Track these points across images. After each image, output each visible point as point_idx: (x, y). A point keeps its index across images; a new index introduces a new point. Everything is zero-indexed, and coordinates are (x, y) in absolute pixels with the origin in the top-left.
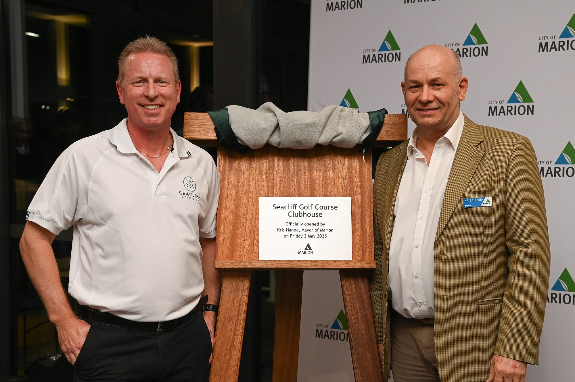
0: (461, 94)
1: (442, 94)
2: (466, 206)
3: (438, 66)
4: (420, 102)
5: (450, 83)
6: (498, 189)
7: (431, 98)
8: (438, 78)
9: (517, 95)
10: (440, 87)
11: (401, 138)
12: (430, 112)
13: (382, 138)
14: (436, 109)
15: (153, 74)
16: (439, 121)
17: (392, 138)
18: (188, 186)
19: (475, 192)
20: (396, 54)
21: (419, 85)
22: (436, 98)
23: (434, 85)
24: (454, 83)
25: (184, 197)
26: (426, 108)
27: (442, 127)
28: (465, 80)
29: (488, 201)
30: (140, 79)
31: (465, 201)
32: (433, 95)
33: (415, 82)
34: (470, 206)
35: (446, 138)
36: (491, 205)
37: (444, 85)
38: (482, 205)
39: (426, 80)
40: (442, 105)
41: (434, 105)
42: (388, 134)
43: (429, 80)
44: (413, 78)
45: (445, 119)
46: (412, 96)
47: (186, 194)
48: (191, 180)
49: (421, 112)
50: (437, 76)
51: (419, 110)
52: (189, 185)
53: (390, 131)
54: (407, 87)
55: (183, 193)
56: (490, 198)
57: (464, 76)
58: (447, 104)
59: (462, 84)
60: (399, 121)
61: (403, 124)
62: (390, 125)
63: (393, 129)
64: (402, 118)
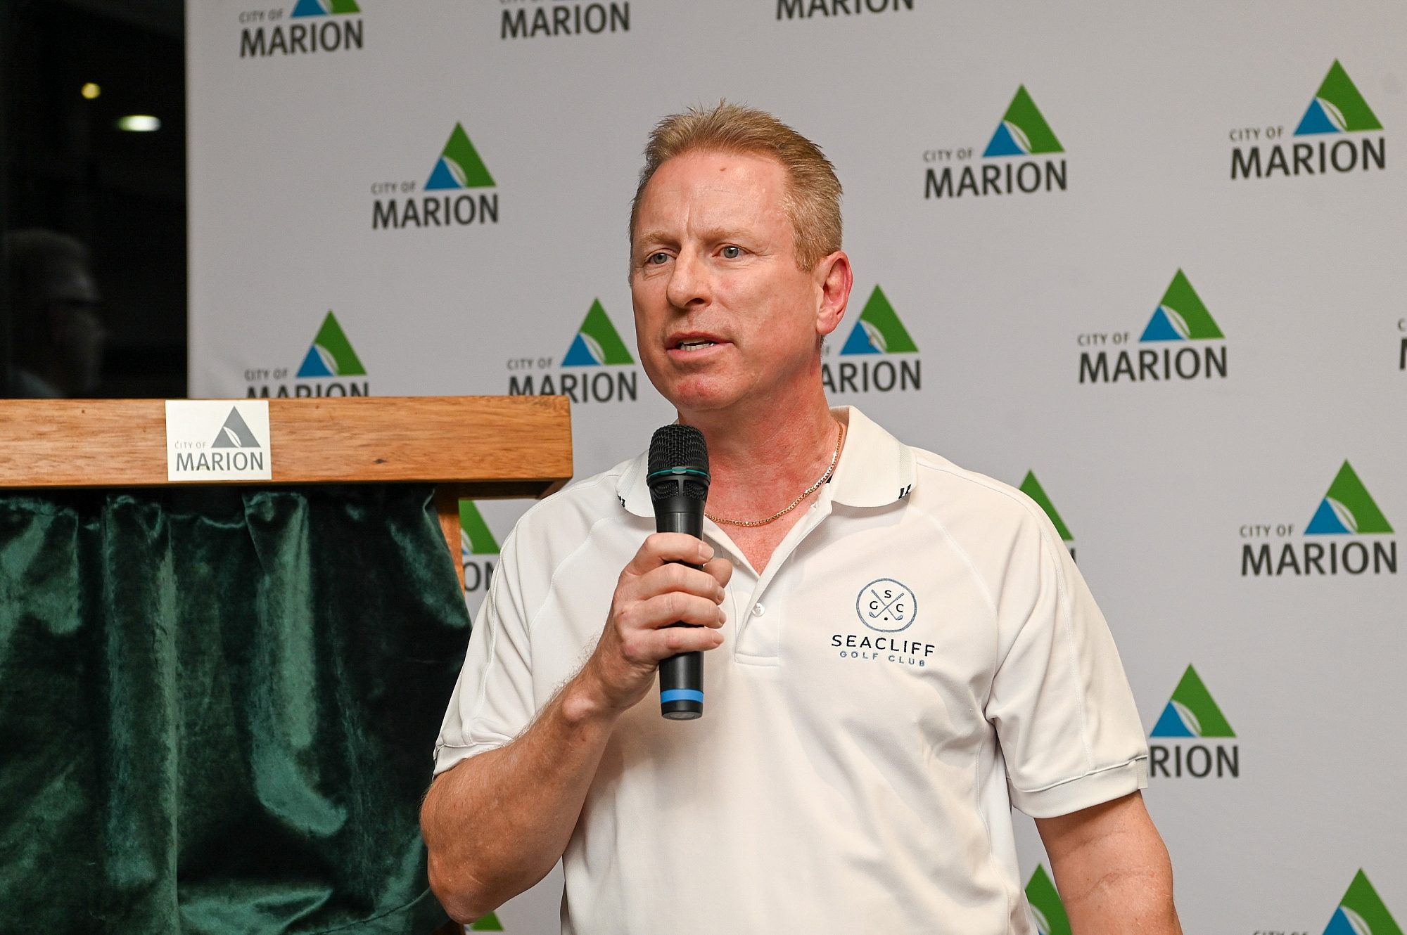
9: (869, 329)
11: (553, 470)
13: (495, 471)
15: (695, 225)
17: (524, 471)
18: (875, 612)
20: (483, 199)
25: (849, 654)
30: (658, 243)
42: (512, 459)
47: (858, 641)
48: (896, 590)
52: (881, 607)
53: (517, 448)
55: (848, 641)
60: (545, 416)
61: (559, 425)
62: (517, 431)
63: (527, 445)
64: (555, 408)
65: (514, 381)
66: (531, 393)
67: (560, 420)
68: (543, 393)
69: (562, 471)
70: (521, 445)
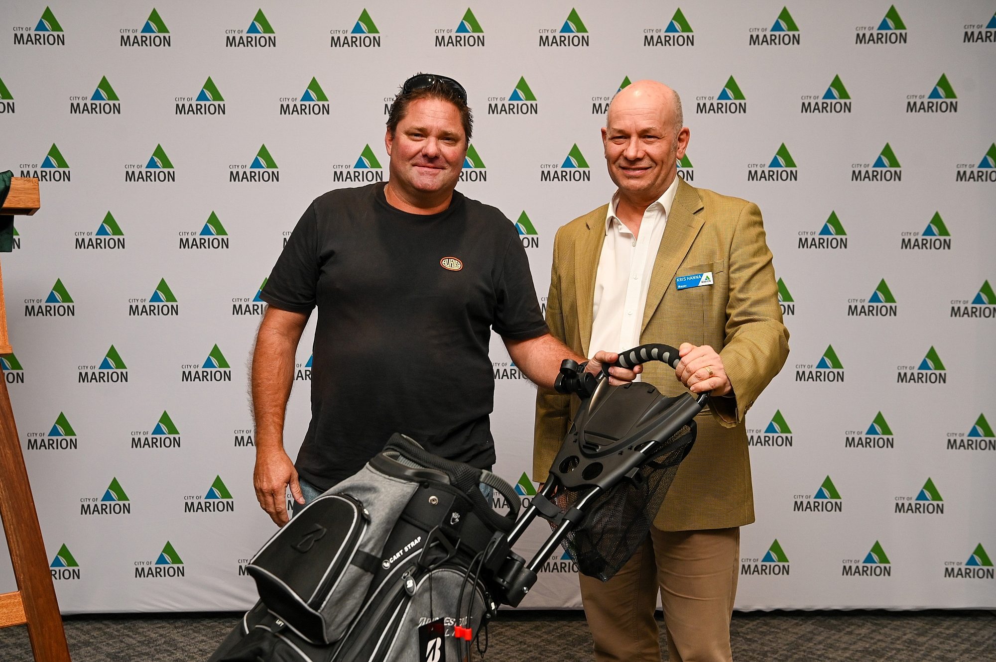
0: (680, 149)
1: (655, 149)
2: (679, 287)
3: (653, 113)
4: (626, 158)
5: (666, 135)
6: (720, 262)
7: (640, 155)
8: (651, 128)
10: (652, 139)
12: (638, 172)
14: (646, 169)
16: (649, 185)
19: (690, 268)
20: (8, 104)
21: (625, 135)
22: (646, 155)
23: (645, 137)
24: (671, 134)
26: (633, 167)
27: (652, 192)
28: (686, 132)
29: (707, 278)
31: (678, 280)
32: (643, 150)
33: (620, 131)
34: (685, 286)
35: (659, 204)
36: (712, 283)
37: (659, 138)
38: (700, 284)
39: (636, 130)
40: (654, 165)
41: (645, 163)
42: (16, 201)
43: (640, 130)
44: (618, 126)
45: (657, 183)
46: (615, 149)
49: (625, 172)
50: (651, 126)
51: (624, 168)
54: (608, 136)
56: (710, 274)
57: (685, 125)
58: (661, 163)
59: (682, 137)
60: (28, 185)
61: (34, 189)
62: (18, 190)
63: (22, 195)
64: (33, 182)
65: (22, 172)
66: (29, 177)
67: (34, 187)
68: (34, 177)
69: (36, 205)
70: (19, 195)
